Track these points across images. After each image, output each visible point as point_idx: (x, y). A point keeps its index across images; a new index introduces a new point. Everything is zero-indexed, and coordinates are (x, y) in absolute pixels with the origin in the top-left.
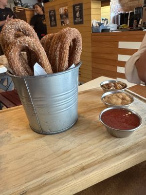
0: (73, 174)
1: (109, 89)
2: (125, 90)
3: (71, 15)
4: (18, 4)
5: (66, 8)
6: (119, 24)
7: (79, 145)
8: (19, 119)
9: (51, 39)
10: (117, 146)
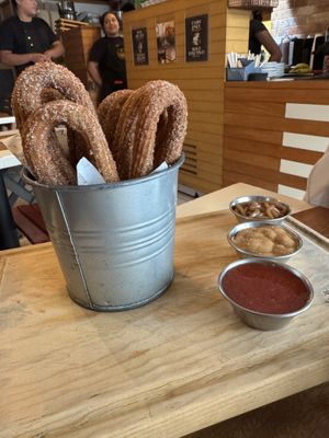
0: (149, 405)
1: (248, 215)
2: (287, 220)
3: (181, 40)
4: (67, 12)
5: (172, 24)
6: (291, 62)
7: (168, 341)
8: (46, 272)
9: (122, 104)
10: (252, 349)
